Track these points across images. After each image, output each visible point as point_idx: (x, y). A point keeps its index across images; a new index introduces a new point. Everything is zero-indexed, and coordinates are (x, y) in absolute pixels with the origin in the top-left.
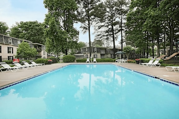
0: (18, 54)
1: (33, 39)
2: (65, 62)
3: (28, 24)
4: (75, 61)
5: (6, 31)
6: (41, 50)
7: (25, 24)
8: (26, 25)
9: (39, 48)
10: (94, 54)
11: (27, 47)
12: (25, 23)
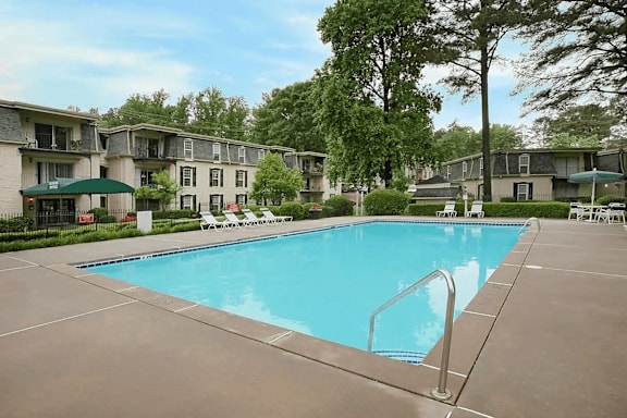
0: (257, 188)
1: (304, 137)
2: (370, 212)
3: (292, 94)
4: (407, 210)
5: (244, 121)
6: (322, 171)
7: (284, 94)
8: (286, 99)
9: (316, 166)
10: (517, 181)
11: (276, 170)
12: (283, 91)
